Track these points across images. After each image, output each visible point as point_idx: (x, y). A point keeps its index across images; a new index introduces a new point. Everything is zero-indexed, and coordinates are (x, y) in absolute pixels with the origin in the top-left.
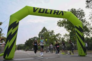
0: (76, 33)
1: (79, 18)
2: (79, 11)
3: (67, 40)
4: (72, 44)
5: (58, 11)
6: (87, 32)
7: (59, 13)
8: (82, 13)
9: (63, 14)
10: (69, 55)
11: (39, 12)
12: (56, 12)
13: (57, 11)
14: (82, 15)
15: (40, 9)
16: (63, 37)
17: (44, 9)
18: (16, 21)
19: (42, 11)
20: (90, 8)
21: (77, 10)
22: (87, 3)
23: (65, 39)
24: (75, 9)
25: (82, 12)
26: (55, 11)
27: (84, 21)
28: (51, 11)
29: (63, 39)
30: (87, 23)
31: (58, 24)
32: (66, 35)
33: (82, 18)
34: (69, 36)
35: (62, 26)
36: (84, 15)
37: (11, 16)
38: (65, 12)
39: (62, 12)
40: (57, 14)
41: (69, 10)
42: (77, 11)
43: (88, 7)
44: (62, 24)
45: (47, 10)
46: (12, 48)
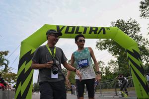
0: (129, 61)
1: (131, 35)
2: (131, 23)
3: (115, 70)
4: (124, 79)
5: (97, 28)
6: (146, 57)
7: (98, 32)
8: (135, 26)
9: (104, 33)
10: (120, 97)
11: (65, 33)
12: (94, 31)
13: (94, 29)
14: (135, 29)
15: (68, 28)
16: (108, 66)
17: (74, 28)
18: (31, 51)
19: (70, 30)
20: (147, 17)
21: (127, 22)
22: (141, 9)
23: (110, 69)
24: (122, 21)
25: (135, 24)
26: (91, 28)
27: (139, 39)
28: (86, 28)
29: (107, 69)
30: (144, 40)
31: (97, 46)
32: (113, 62)
33: (136, 34)
34: (117, 64)
35: (105, 49)
36: (139, 29)
37: (22, 43)
38: (108, 28)
39: (103, 29)
40: (95, 33)
41: (113, 23)
42: (127, 24)
43: (143, 15)
44: (105, 46)
45: (78, 28)
46: (27, 94)
